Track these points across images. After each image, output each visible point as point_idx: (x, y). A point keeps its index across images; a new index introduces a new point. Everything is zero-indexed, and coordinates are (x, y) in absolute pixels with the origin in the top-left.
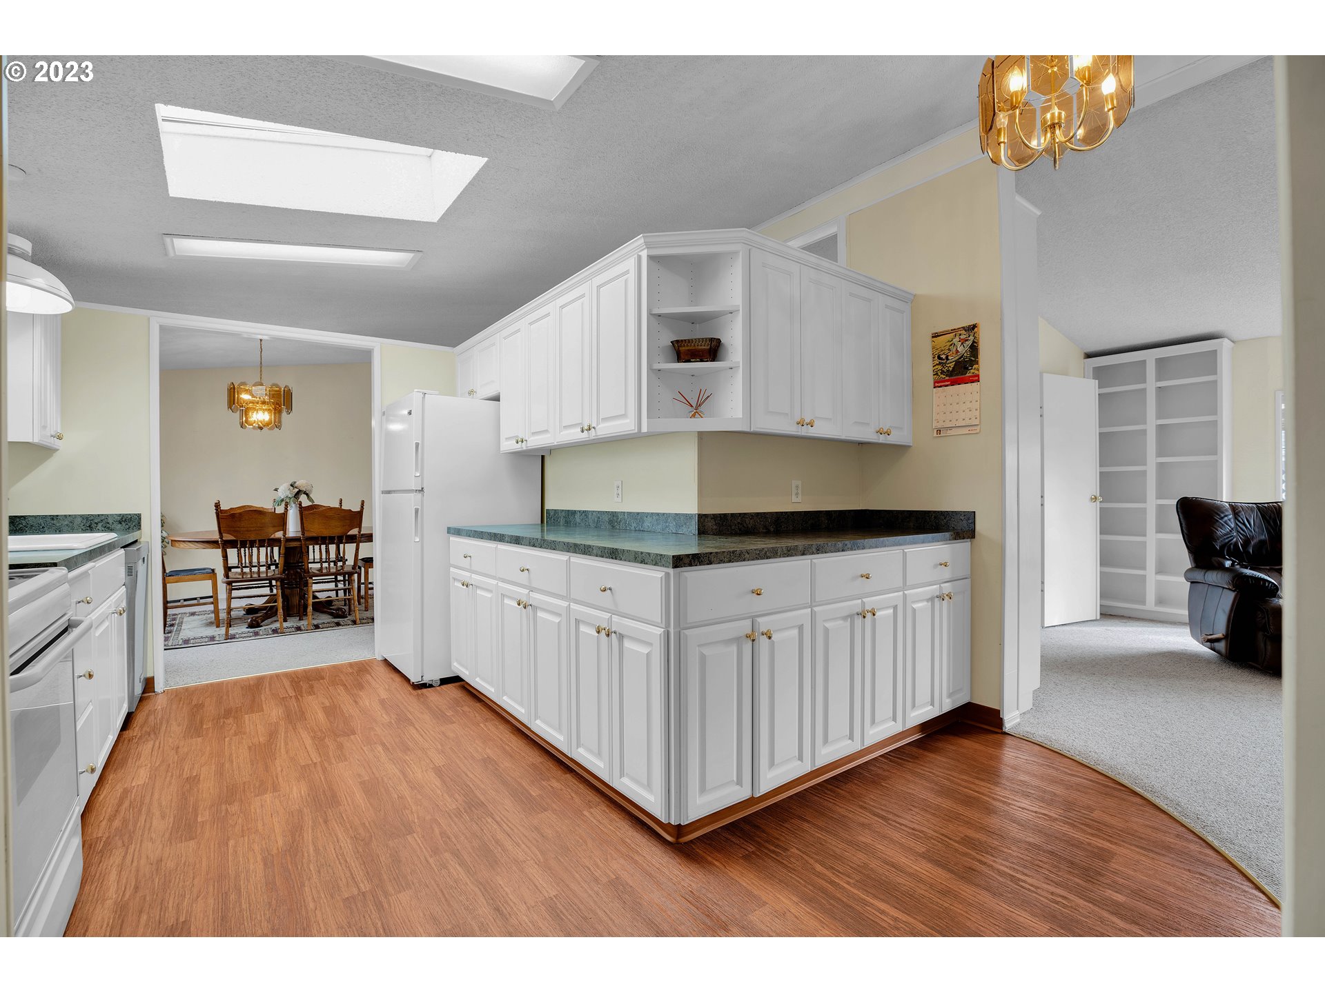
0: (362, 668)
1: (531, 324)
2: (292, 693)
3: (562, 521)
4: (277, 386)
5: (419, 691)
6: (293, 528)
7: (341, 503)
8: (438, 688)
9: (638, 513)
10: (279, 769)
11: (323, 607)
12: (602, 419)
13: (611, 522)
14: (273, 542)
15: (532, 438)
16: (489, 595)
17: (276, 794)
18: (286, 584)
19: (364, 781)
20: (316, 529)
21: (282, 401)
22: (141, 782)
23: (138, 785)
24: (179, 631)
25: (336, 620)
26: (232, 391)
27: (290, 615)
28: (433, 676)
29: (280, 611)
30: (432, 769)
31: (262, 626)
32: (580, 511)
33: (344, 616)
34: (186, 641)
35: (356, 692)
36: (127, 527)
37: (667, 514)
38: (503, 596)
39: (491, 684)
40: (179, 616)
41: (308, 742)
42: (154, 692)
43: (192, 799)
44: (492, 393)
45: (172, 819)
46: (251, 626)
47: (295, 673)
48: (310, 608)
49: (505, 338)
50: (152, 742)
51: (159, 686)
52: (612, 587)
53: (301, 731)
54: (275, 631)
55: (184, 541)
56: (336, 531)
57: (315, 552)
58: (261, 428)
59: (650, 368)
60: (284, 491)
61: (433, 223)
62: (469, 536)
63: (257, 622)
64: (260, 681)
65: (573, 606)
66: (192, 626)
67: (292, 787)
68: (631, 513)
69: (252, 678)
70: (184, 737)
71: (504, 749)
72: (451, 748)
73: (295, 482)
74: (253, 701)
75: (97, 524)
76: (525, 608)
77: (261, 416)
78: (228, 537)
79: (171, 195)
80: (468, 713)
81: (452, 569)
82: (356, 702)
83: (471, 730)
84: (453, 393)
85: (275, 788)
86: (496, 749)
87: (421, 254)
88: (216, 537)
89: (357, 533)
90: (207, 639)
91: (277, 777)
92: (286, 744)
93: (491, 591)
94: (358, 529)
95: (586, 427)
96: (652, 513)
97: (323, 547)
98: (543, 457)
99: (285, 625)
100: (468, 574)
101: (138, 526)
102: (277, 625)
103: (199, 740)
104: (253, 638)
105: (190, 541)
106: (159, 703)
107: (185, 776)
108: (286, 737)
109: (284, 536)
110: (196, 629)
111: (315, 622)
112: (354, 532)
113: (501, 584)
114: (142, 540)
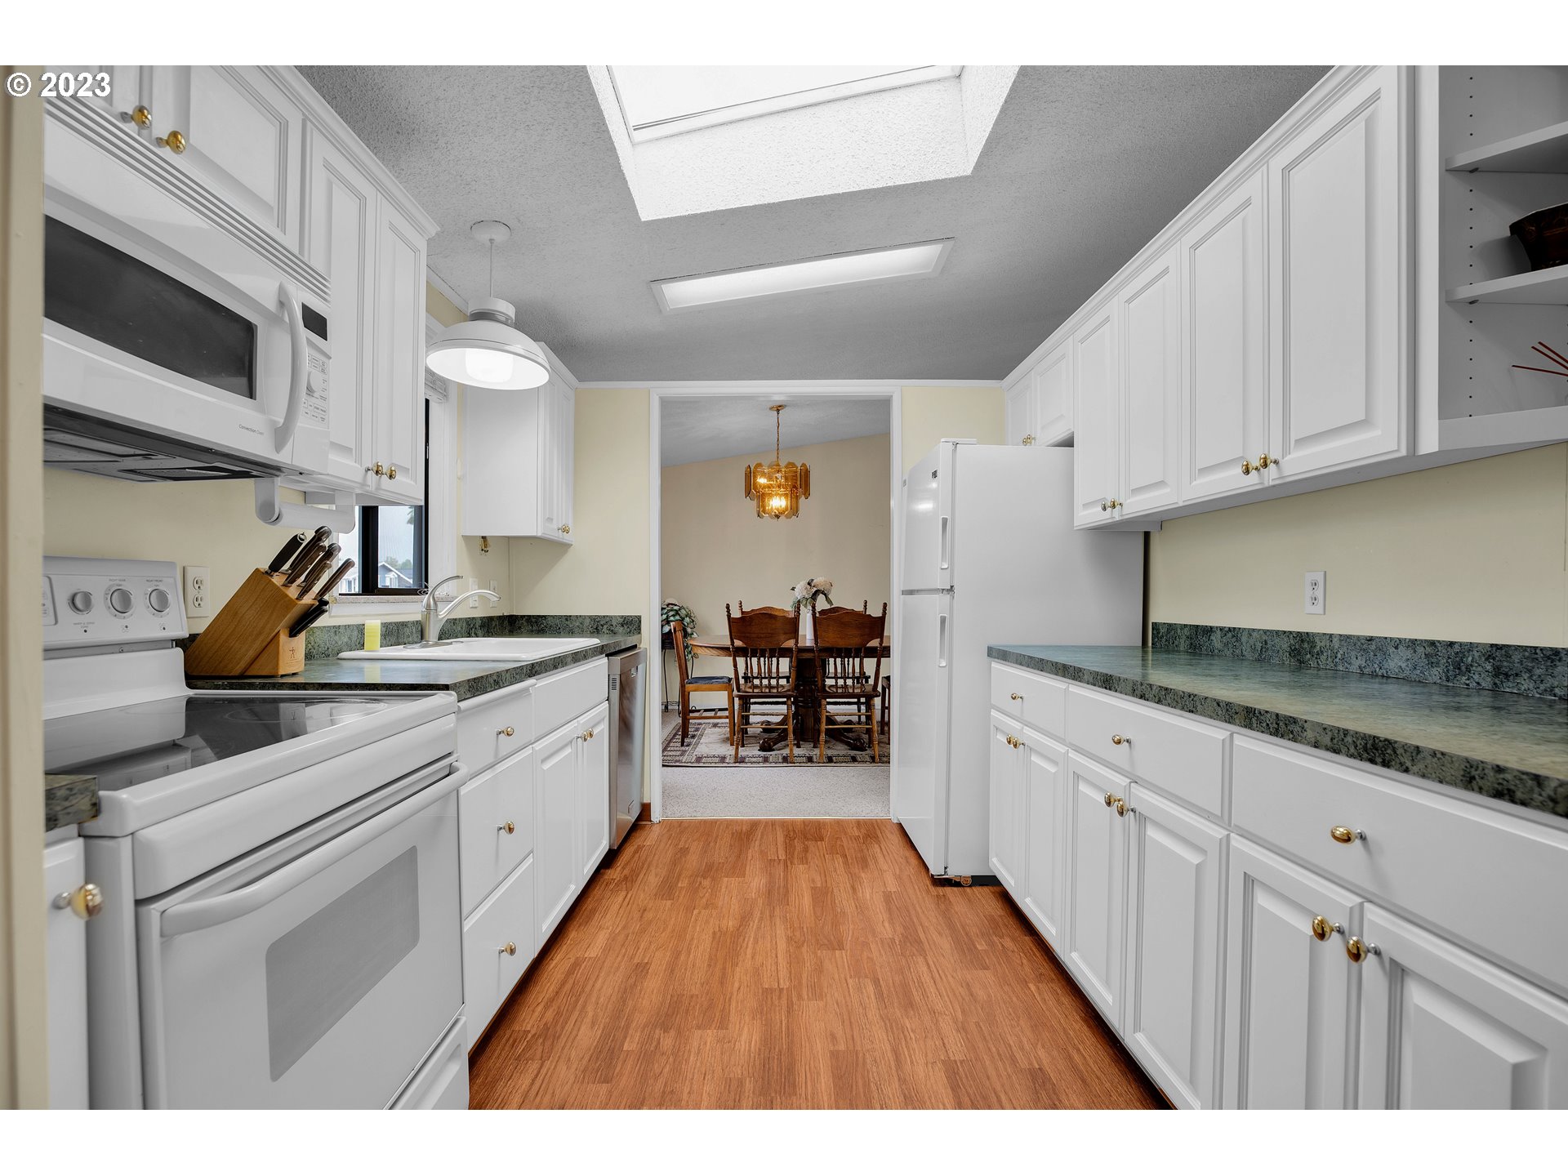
0: (870, 831)
1: (1129, 301)
2: (782, 856)
3: (1183, 644)
4: (793, 465)
5: (941, 890)
6: (807, 634)
7: (865, 606)
8: (968, 890)
9: (1371, 639)
10: (736, 985)
11: (839, 734)
12: (1297, 441)
13: (1295, 652)
14: (785, 652)
15: (1132, 500)
16: (1052, 769)
17: (721, 1033)
18: (801, 702)
19: (838, 1052)
20: (832, 638)
21: (799, 483)
22: (593, 955)
23: (590, 958)
24: (697, 744)
25: (853, 753)
26: (750, 476)
27: (805, 740)
28: (960, 869)
29: (791, 736)
30: (944, 1062)
31: (773, 750)
32: (1221, 629)
33: (862, 749)
34: (699, 759)
35: (857, 871)
36: (628, 630)
37: (1461, 644)
38: (1077, 776)
39: (1051, 919)
40: (703, 726)
41: (782, 945)
42: (651, 821)
43: (631, 1002)
44: (1060, 434)
45: (600, 1032)
46: (762, 749)
47: (793, 822)
48: (823, 737)
49: (1082, 341)
50: (624, 893)
51: (656, 815)
52: (1368, 833)
53: (778, 923)
54: (785, 759)
55: (701, 646)
56: (853, 642)
57: (833, 665)
58: (777, 517)
59: (1448, 301)
60: (801, 591)
61: (967, 177)
62: (1021, 664)
63: (769, 744)
64: (754, 825)
65: (1237, 842)
66: (711, 740)
67: (744, 1026)
68: (1349, 637)
69: (747, 821)
70: (655, 895)
71: (1070, 1058)
72: (977, 1024)
73: (813, 580)
74: (739, 857)
75: (602, 626)
76: (1121, 814)
77: (778, 503)
78: (738, 643)
79: (643, 220)
80: (1010, 954)
81: (994, 713)
82: (854, 889)
83: (1014, 991)
84: (1002, 441)
85: (723, 1024)
86: (1055, 1053)
87: (951, 243)
88: (727, 643)
89: (878, 645)
90: (717, 760)
91: (730, 1000)
92: (756, 941)
93: (1055, 763)
94: (879, 639)
95: (1256, 463)
96: (1414, 642)
97: (839, 660)
98: (1147, 535)
99: (797, 751)
100: (1017, 725)
101: (638, 630)
102: (786, 752)
103: (669, 903)
104: (761, 765)
105: (706, 647)
106: (649, 838)
107: (636, 961)
108: (759, 928)
109: (796, 645)
110: (711, 745)
111: (830, 753)
112: (875, 643)
113: (1072, 754)
114: (642, 646)
